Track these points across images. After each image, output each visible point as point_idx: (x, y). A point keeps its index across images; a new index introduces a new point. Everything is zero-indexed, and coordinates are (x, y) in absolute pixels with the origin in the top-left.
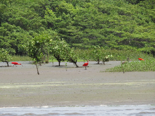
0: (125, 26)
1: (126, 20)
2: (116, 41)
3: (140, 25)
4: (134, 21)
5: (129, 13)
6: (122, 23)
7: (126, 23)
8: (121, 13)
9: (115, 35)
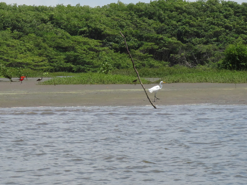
0: (11, 54)
1: (12, 50)
2: (5, 64)
3: (20, 53)
4: (17, 51)
5: (13, 45)
6: (9, 52)
7: (11, 52)
8: (8, 45)
9: (4, 60)
